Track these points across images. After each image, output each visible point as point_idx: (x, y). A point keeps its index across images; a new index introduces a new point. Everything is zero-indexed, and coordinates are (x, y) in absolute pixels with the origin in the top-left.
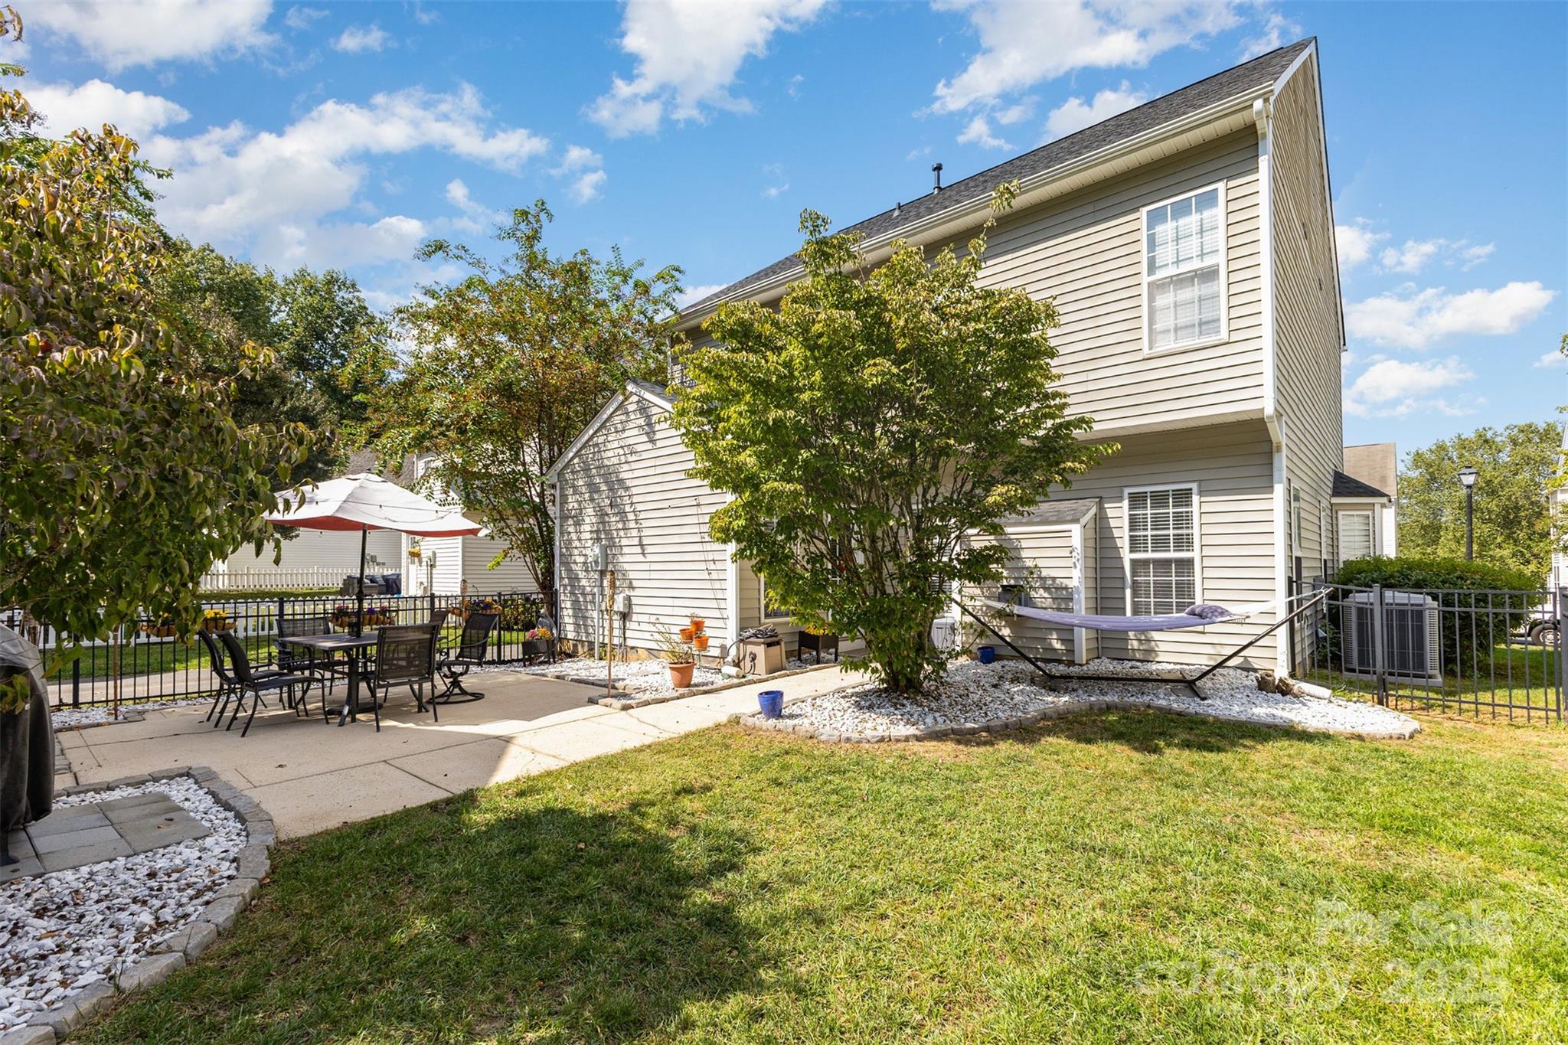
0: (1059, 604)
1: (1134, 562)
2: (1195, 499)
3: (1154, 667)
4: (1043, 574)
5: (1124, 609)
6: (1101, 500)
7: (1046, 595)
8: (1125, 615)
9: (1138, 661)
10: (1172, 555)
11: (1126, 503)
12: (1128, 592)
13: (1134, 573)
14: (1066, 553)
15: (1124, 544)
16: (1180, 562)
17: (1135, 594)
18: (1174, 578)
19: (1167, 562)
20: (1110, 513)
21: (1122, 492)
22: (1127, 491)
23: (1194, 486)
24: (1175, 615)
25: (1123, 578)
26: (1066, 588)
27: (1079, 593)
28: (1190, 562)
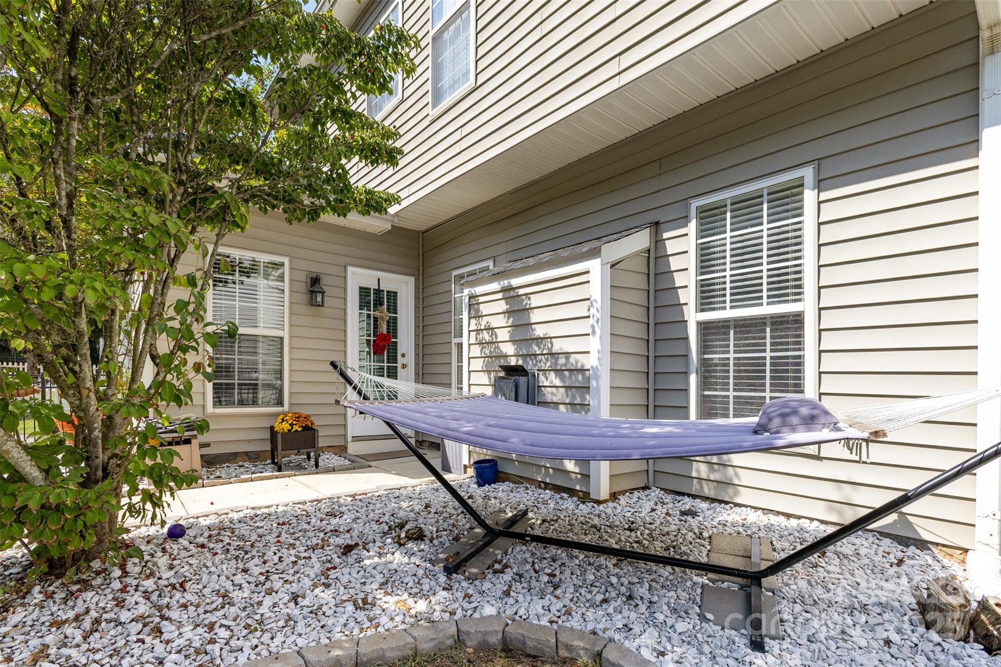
0: (574, 397)
1: (705, 328)
2: (810, 196)
3: (731, 516)
4: (556, 349)
5: (686, 408)
6: (656, 226)
7: (558, 382)
8: (688, 418)
9: (706, 499)
10: (766, 309)
11: (692, 227)
12: (693, 379)
13: (704, 347)
14: (580, 310)
15: (689, 297)
16: (778, 321)
17: (705, 383)
18: (768, 354)
19: (758, 323)
20: (671, 247)
21: (688, 208)
22: (695, 204)
23: (808, 173)
24: (732, 421)
25: (686, 356)
26: (582, 370)
27: (597, 378)
28: (797, 319)
